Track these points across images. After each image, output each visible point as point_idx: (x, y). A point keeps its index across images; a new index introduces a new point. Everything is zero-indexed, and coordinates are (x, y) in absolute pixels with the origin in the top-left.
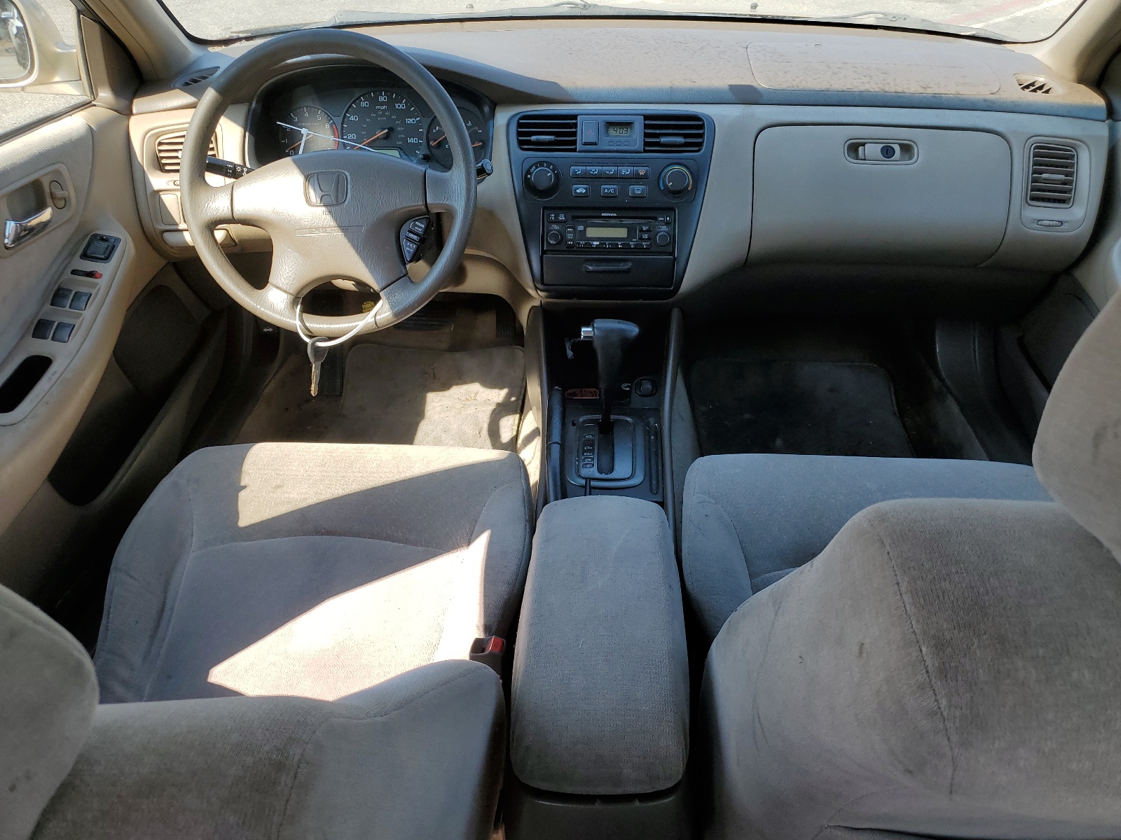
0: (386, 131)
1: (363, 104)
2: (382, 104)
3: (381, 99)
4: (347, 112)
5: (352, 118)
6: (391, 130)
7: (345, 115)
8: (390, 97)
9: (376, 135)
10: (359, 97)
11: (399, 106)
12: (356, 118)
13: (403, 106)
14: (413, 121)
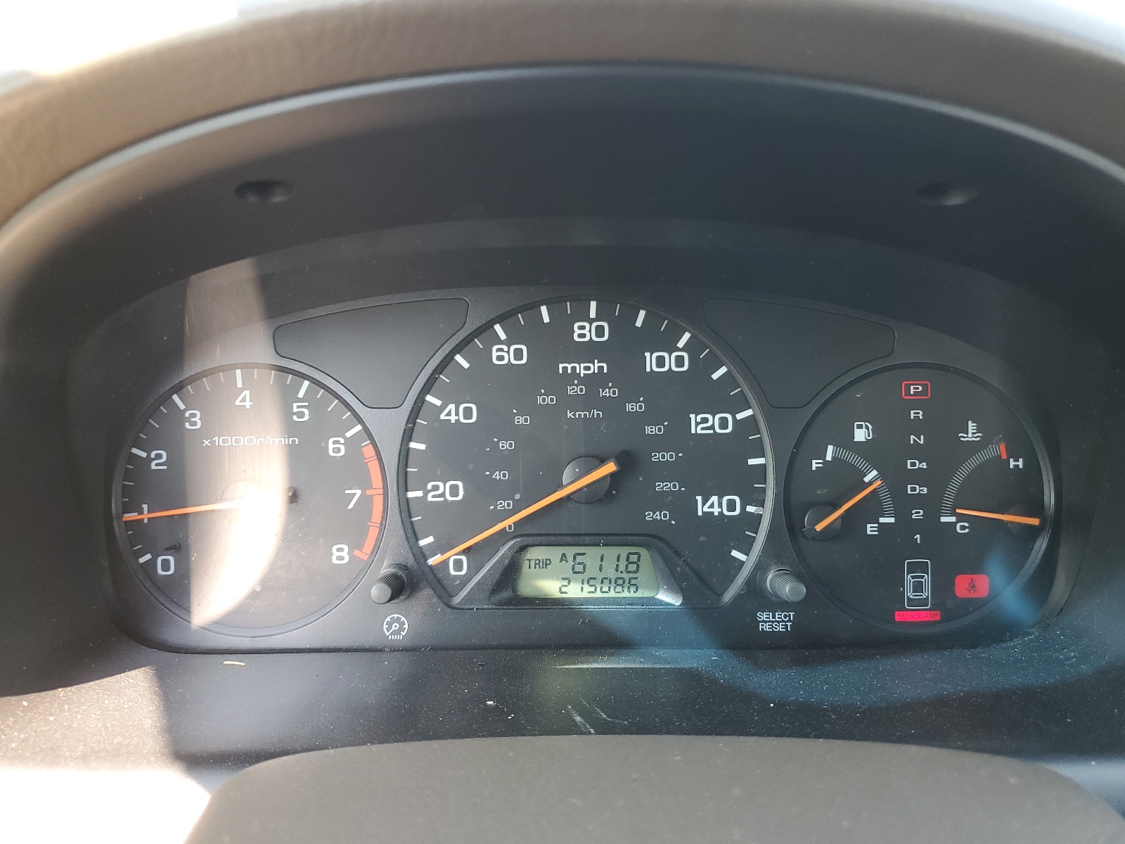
0: (610, 467)
1: (505, 354)
2: (589, 351)
3: (584, 332)
4: (427, 389)
5: (452, 414)
6: (628, 461)
7: (420, 401)
8: (622, 326)
9: (560, 486)
10: (489, 326)
11: (660, 362)
12: (468, 414)
13: (680, 361)
14: (724, 423)
